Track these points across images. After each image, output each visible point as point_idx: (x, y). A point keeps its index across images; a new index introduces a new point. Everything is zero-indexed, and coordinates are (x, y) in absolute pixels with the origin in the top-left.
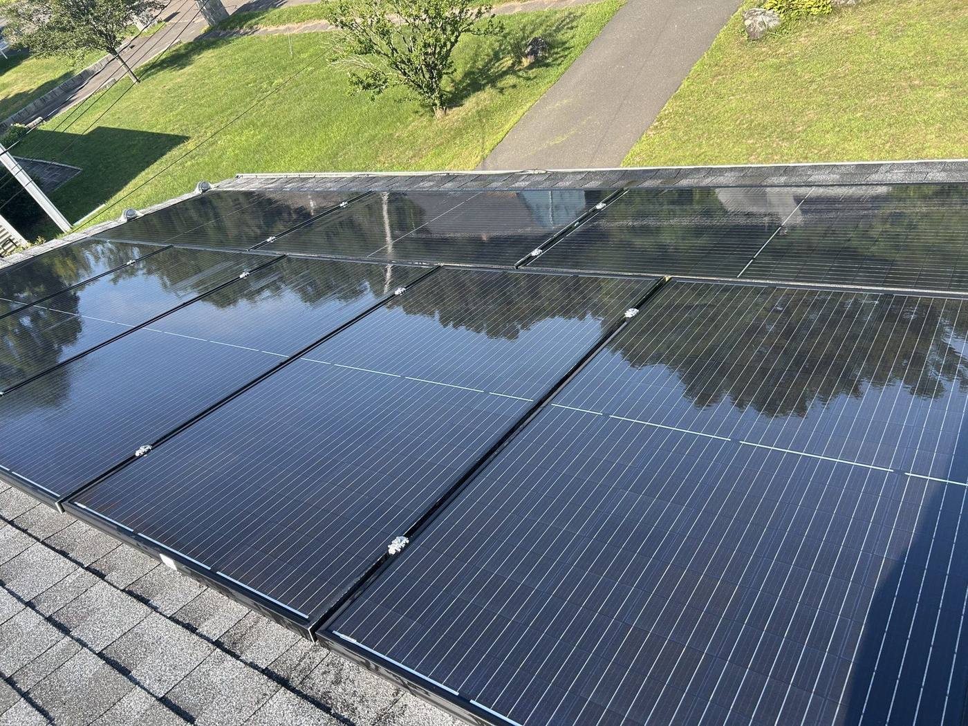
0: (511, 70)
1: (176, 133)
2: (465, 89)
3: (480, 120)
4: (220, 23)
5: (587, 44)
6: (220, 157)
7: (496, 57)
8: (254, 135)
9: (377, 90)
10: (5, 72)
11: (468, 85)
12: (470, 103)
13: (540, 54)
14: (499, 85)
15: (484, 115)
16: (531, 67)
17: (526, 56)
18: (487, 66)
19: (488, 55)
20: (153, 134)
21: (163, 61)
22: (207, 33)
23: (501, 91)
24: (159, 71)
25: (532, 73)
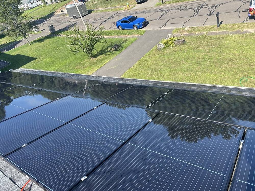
0: (110, 51)
1: (34, 57)
2: (99, 54)
3: (100, 61)
4: (53, 33)
5: (127, 47)
6: (42, 64)
7: (108, 48)
8: (51, 59)
9: (76, 52)
10: (1, 38)
11: (100, 53)
12: (99, 57)
13: (116, 48)
14: (106, 54)
15: (101, 60)
16: (114, 51)
17: (113, 48)
18: (105, 49)
19: (106, 47)
20: (29, 57)
21: (38, 40)
22: (50, 35)
23: (106, 55)
24: (36, 42)
25: (114, 52)
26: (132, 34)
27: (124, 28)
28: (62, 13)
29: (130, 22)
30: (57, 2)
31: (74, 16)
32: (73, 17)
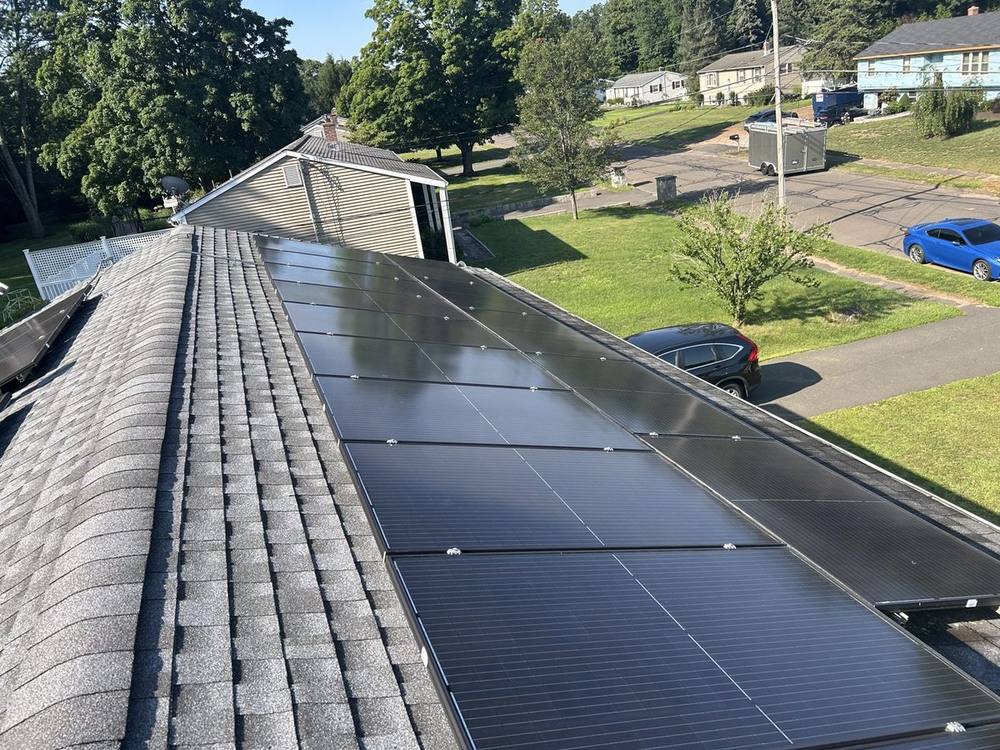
4: (667, 202)
5: (896, 330)
8: (608, 283)
9: (689, 285)
12: (764, 329)
15: (765, 338)
22: (653, 203)
26: (952, 288)
27: (932, 258)
28: (734, 143)
29: (966, 241)
30: (738, 103)
31: (768, 164)
32: (763, 165)
